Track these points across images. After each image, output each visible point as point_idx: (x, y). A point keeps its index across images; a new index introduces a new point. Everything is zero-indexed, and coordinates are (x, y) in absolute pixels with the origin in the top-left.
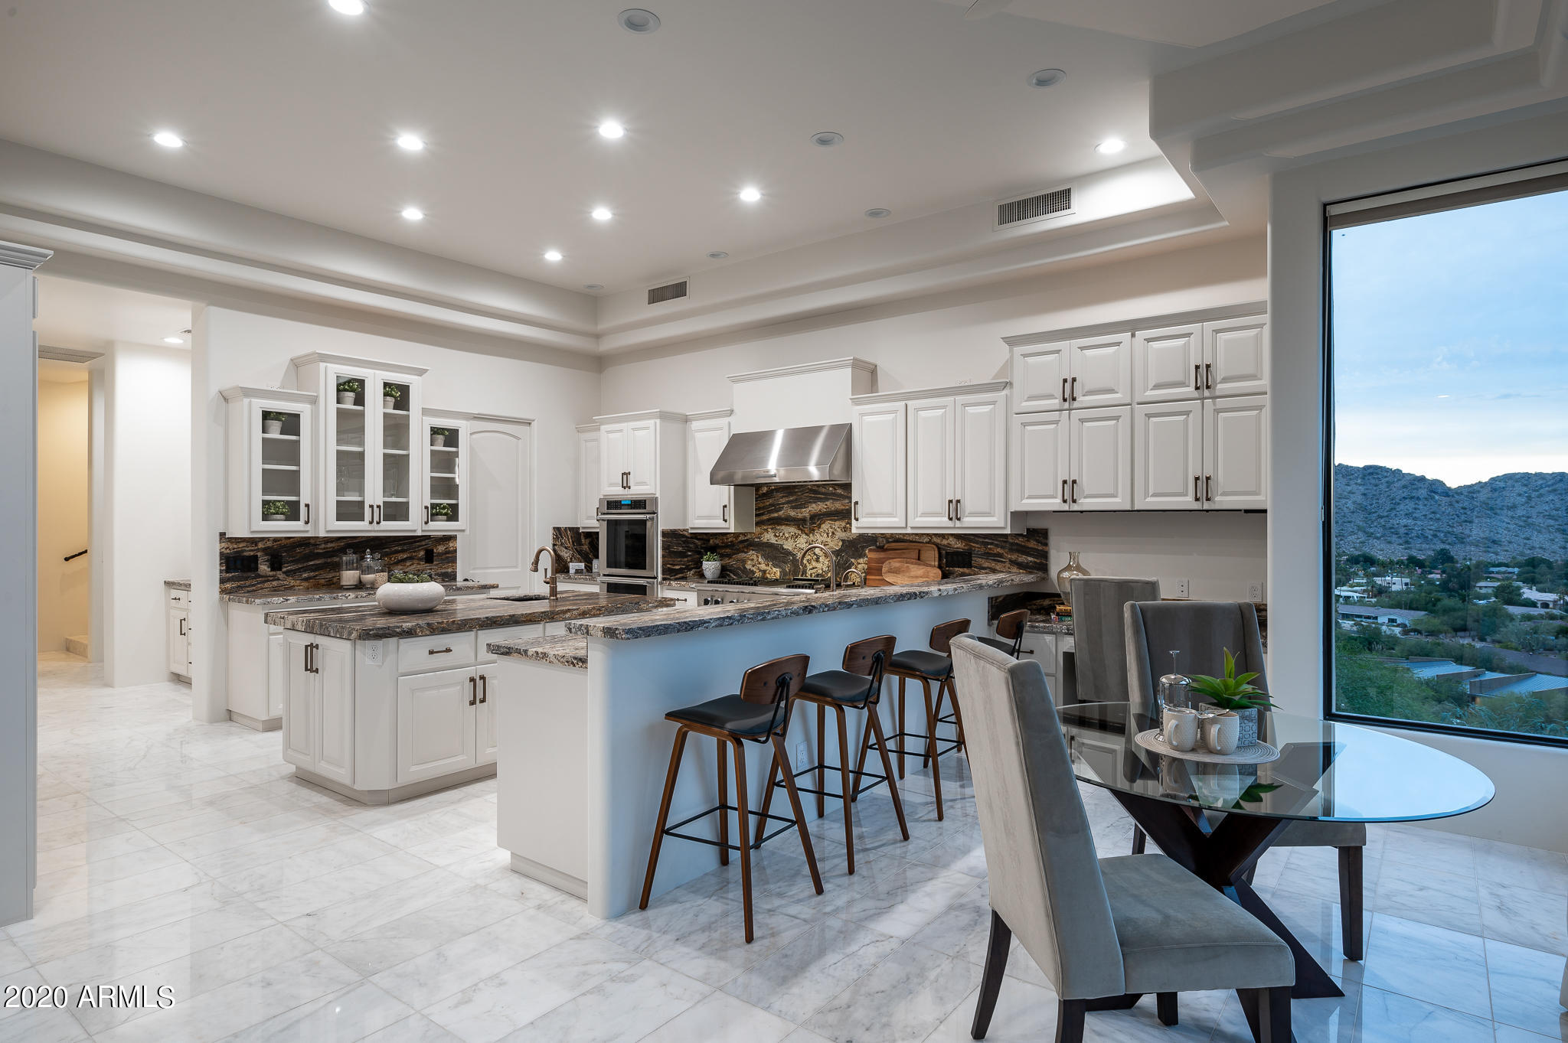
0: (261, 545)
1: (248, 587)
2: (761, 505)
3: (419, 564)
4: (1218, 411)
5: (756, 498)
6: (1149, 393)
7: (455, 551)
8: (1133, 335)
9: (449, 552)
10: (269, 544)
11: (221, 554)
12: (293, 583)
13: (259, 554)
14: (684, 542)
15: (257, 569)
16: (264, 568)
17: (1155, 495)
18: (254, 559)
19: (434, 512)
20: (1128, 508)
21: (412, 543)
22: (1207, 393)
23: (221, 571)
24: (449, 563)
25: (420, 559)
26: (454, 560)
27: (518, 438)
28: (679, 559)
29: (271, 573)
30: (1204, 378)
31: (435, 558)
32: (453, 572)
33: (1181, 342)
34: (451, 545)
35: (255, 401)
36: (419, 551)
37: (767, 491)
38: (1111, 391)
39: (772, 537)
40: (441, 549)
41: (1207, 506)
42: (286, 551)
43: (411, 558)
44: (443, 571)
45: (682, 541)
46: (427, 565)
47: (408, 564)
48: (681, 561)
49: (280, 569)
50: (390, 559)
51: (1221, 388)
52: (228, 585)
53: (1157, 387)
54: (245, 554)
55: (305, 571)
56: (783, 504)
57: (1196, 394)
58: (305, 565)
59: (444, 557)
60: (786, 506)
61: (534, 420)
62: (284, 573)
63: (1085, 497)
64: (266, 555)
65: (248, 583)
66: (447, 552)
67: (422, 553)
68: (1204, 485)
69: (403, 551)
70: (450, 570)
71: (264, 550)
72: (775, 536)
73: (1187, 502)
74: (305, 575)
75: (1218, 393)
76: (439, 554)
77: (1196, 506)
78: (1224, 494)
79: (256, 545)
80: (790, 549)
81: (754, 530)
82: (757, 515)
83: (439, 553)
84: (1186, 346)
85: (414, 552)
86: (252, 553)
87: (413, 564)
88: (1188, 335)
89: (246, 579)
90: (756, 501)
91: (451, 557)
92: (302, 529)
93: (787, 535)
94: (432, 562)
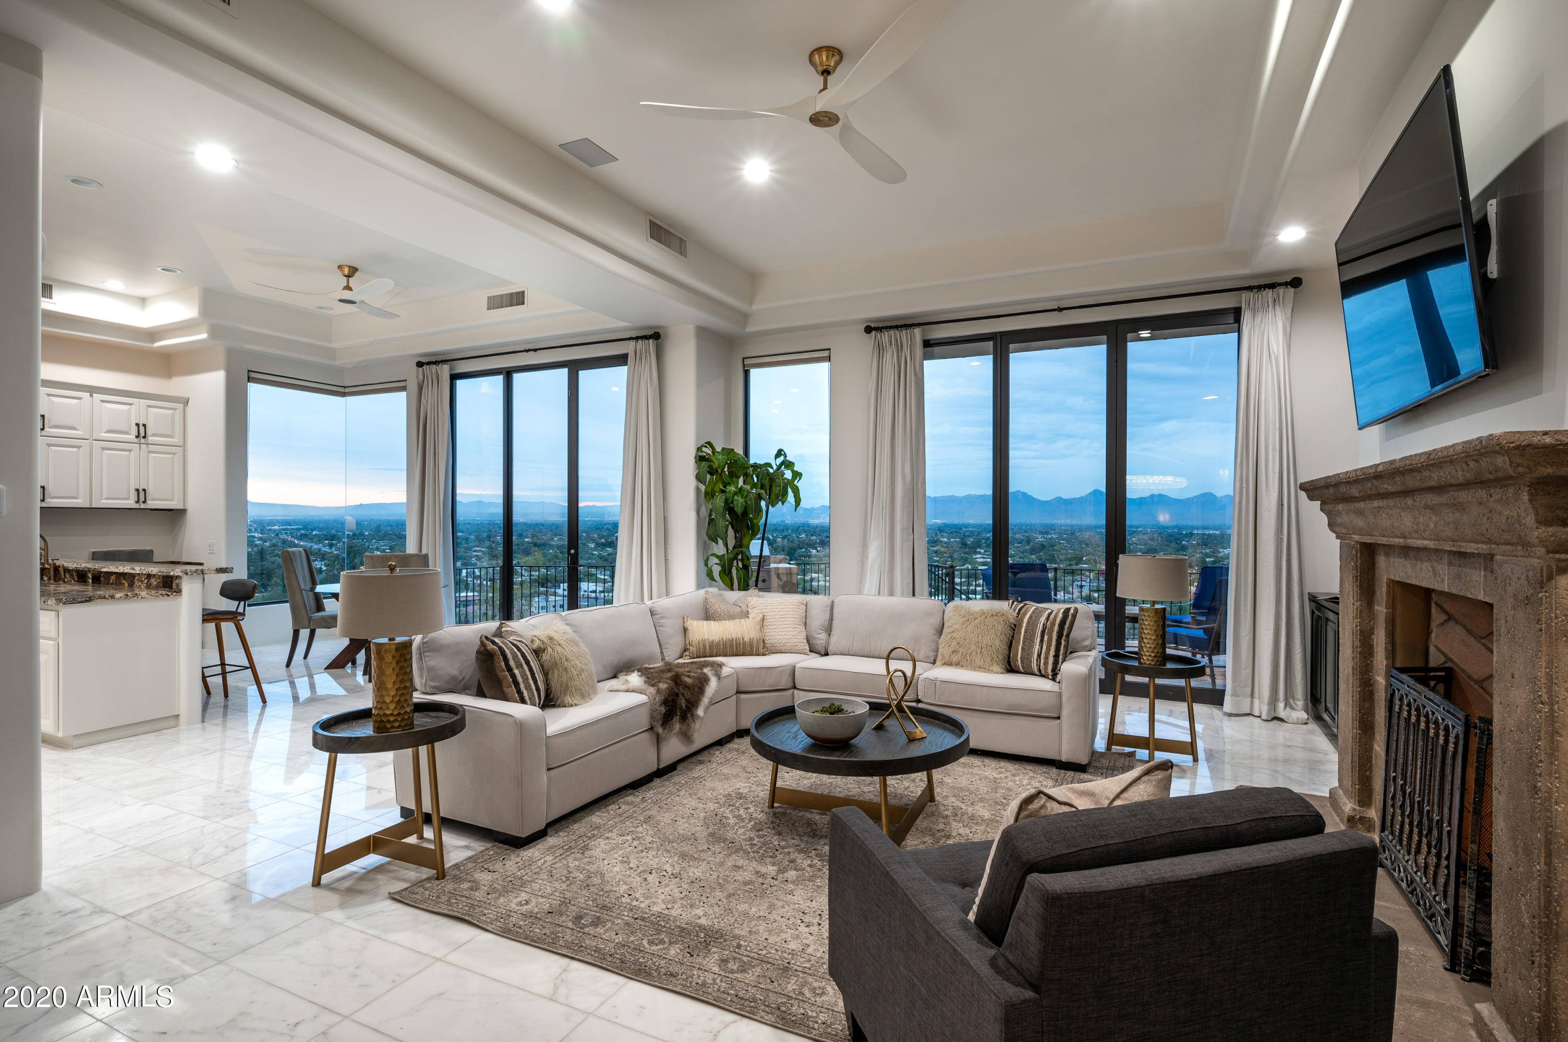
4: (150, 452)
6: (103, 434)
8: (91, 396)
17: (107, 499)
20: (88, 506)
22: (143, 441)
30: (142, 432)
33: (127, 407)
38: (74, 428)
41: (143, 506)
51: (151, 439)
53: (108, 432)
57: (136, 440)
63: (51, 498)
68: (142, 494)
73: (131, 503)
75: (150, 442)
77: (136, 506)
78: (153, 500)
84: (129, 411)
88: (130, 404)
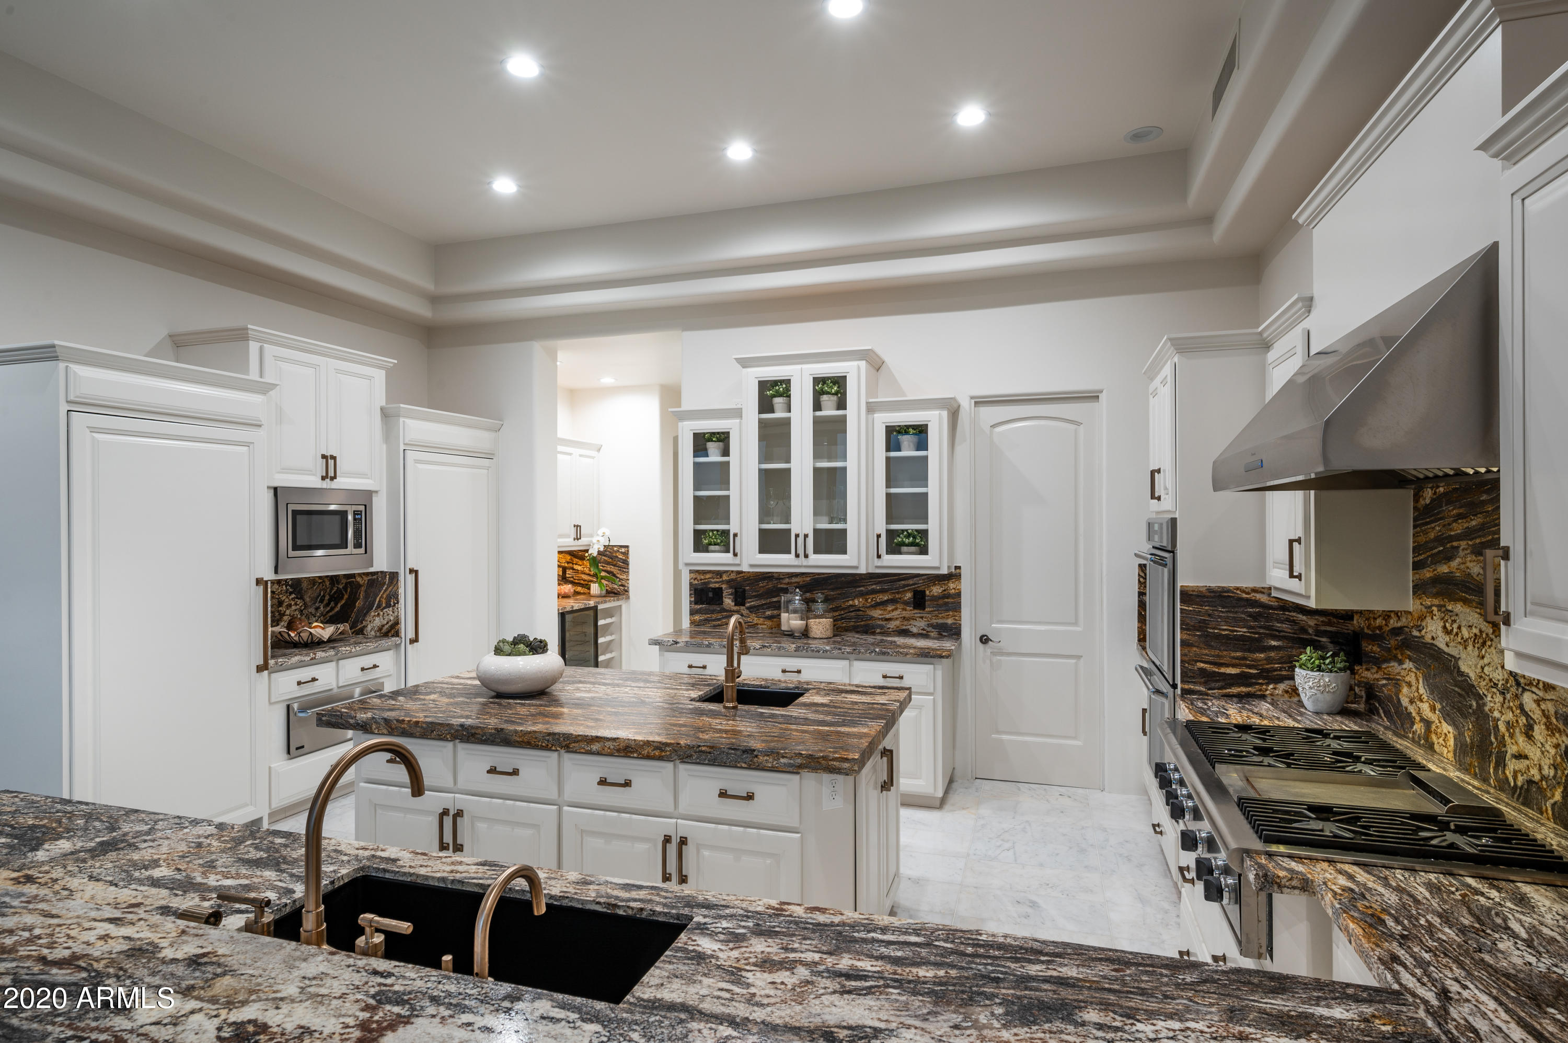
0: (725, 577)
1: (714, 620)
2: (1422, 539)
3: (904, 609)
5: (1415, 520)
7: (959, 595)
9: (948, 596)
10: (733, 576)
11: (691, 584)
12: (756, 621)
13: (724, 586)
14: (1255, 617)
15: (722, 603)
16: (728, 602)
18: (718, 593)
19: (895, 542)
21: (891, 581)
23: (691, 602)
24: (947, 610)
25: (906, 603)
26: (957, 608)
27: (1078, 424)
28: (1239, 654)
29: (736, 608)
31: (927, 603)
32: (954, 624)
34: (952, 585)
35: (686, 424)
36: (906, 591)
37: (1432, 500)
39: (1440, 633)
40: (936, 590)
42: (748, 585)
43: (893, 601)
44: (940, 621)
45: (1250, 615)
46: (916, 611)
47: (890, 608)
48: (1245, 658)
49: (743, 604)
50: (867, 600)
52: (697, 617)
54: (712, 586)
55: (768, 608)
56: (1458, 538)
58: (768, 601)
59: (941, 602)
60: (1463, 544)
61: (1101, 392)
62: (748, 608)
64: (731, 587)
65: (714, 616)
66: (945, 595)
67: (909, 595)
69: (882, 591)
70: (950, 621)
71: (728, 582)
72: (1447, 632)
74: (768, 613)
76: (934, 598)
79: (721, 577)
80: (1472, 675)
81: (1411, 604)
82: (1417, 566)
83: (933, 596)
85: (898, 593)
86: (717, 585)
87: (896, 609)
89: (713, 612)
90: (1415, 527)
91: (952, 603)
92: (731, 562)
93: (1465, 633)
94: (924, 609)
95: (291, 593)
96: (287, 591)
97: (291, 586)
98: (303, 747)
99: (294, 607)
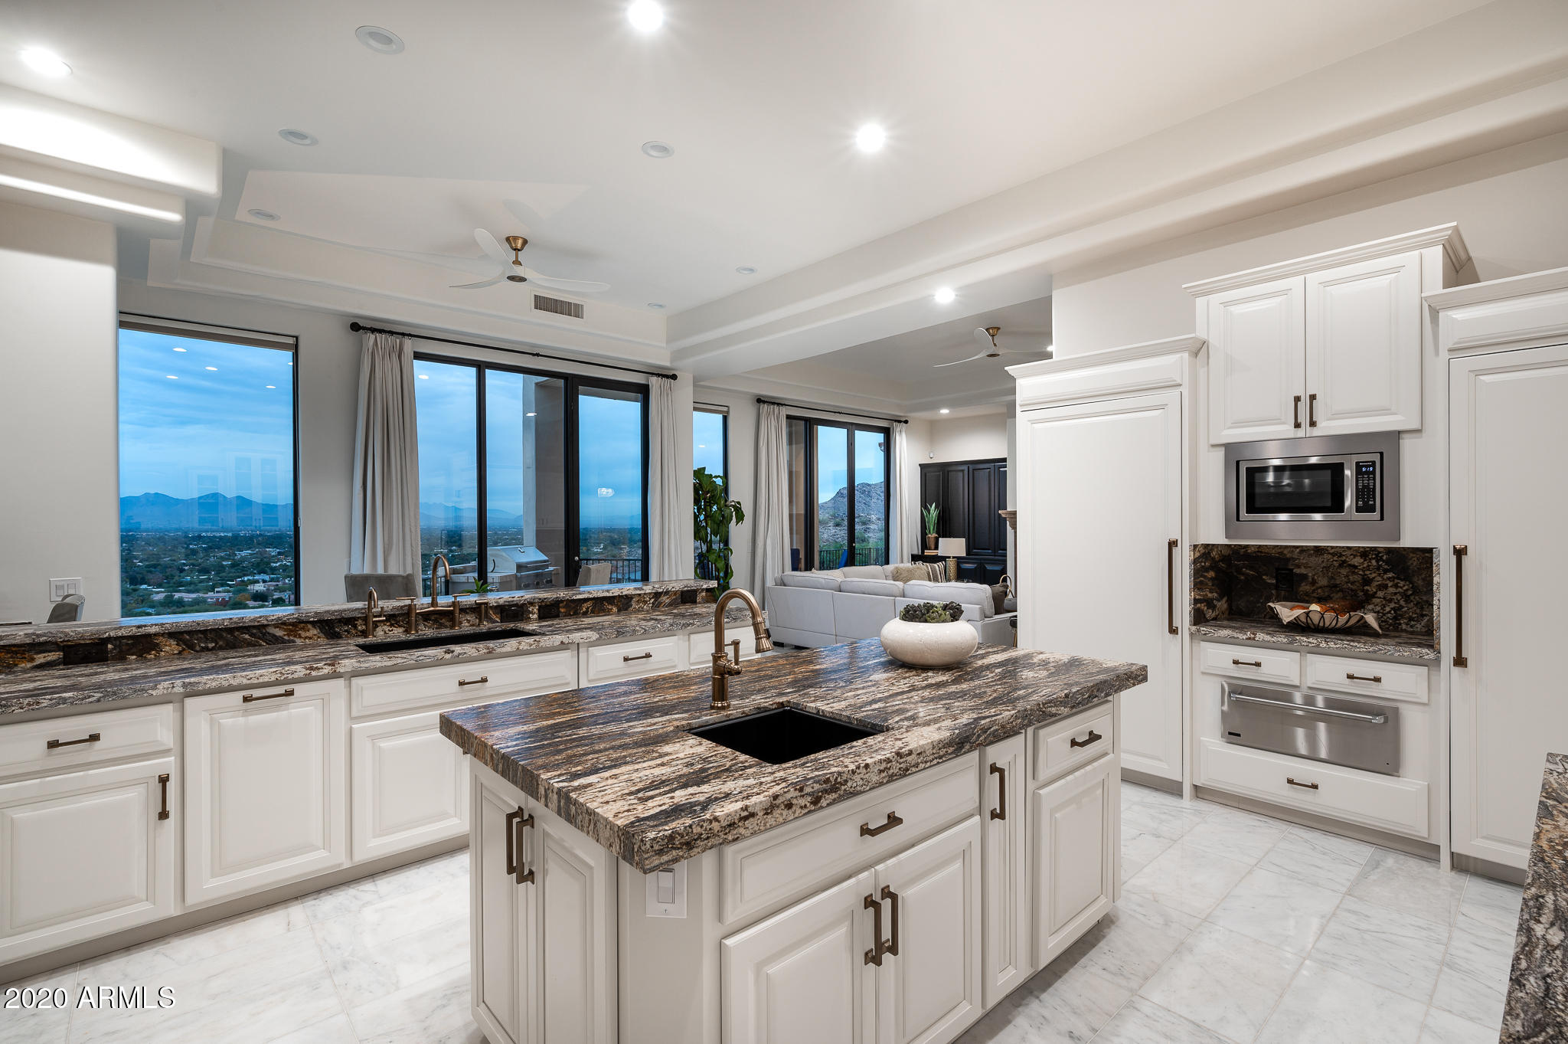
95: (1386, 571)
96: (1378, 568)
97: (1387, 562)
98: (1239, 735)
99: (1392, 590)
